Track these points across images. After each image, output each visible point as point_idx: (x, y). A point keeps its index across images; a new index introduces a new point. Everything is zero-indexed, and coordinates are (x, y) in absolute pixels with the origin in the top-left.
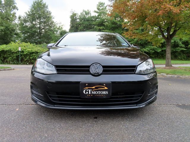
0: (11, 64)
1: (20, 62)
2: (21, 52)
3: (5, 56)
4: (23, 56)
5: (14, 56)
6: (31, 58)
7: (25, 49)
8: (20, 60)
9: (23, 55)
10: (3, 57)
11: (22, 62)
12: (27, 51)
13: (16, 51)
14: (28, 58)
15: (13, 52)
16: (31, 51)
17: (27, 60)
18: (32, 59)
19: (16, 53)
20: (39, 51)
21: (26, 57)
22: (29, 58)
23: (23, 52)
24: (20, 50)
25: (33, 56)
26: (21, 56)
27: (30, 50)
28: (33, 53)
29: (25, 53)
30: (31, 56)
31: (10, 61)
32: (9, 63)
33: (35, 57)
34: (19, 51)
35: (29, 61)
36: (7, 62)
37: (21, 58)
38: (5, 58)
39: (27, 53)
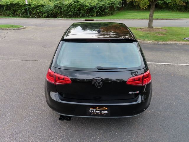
0: (22, 17)
1: (29, 15)
2: (28, 5)
3: (15, 9)
4: (31, 10)
5: (23, 10)
6: (38, 11)
7: (31, 2)
8: (28, 13)
9: (31, 8)
10: (13, 10)
11: (30, 15)
12: (34, 4)
13: (23, 4)
14: (35, 11)
15: (21, 6)
16: (38, 4)
17: (35, 13)
18: (40, 12)
19: (24, 6)
20: (44, 4)
21: (33, 11)
22: (37, 11)
23: (30, 5)
24: (27, 3)
25: (39, 9)
26: (29, 9)
27: (36, 3)
28: (39, 6)
29: (32, 6)
30: (38, 10)
31: (20, 14)
32: (20, 16)
33: (42, 10)
34: (26, 5)
35: (37, 14)
36: (17, 15)
37: (30, 11)
38: (15, 11)
39: (34, 6)
